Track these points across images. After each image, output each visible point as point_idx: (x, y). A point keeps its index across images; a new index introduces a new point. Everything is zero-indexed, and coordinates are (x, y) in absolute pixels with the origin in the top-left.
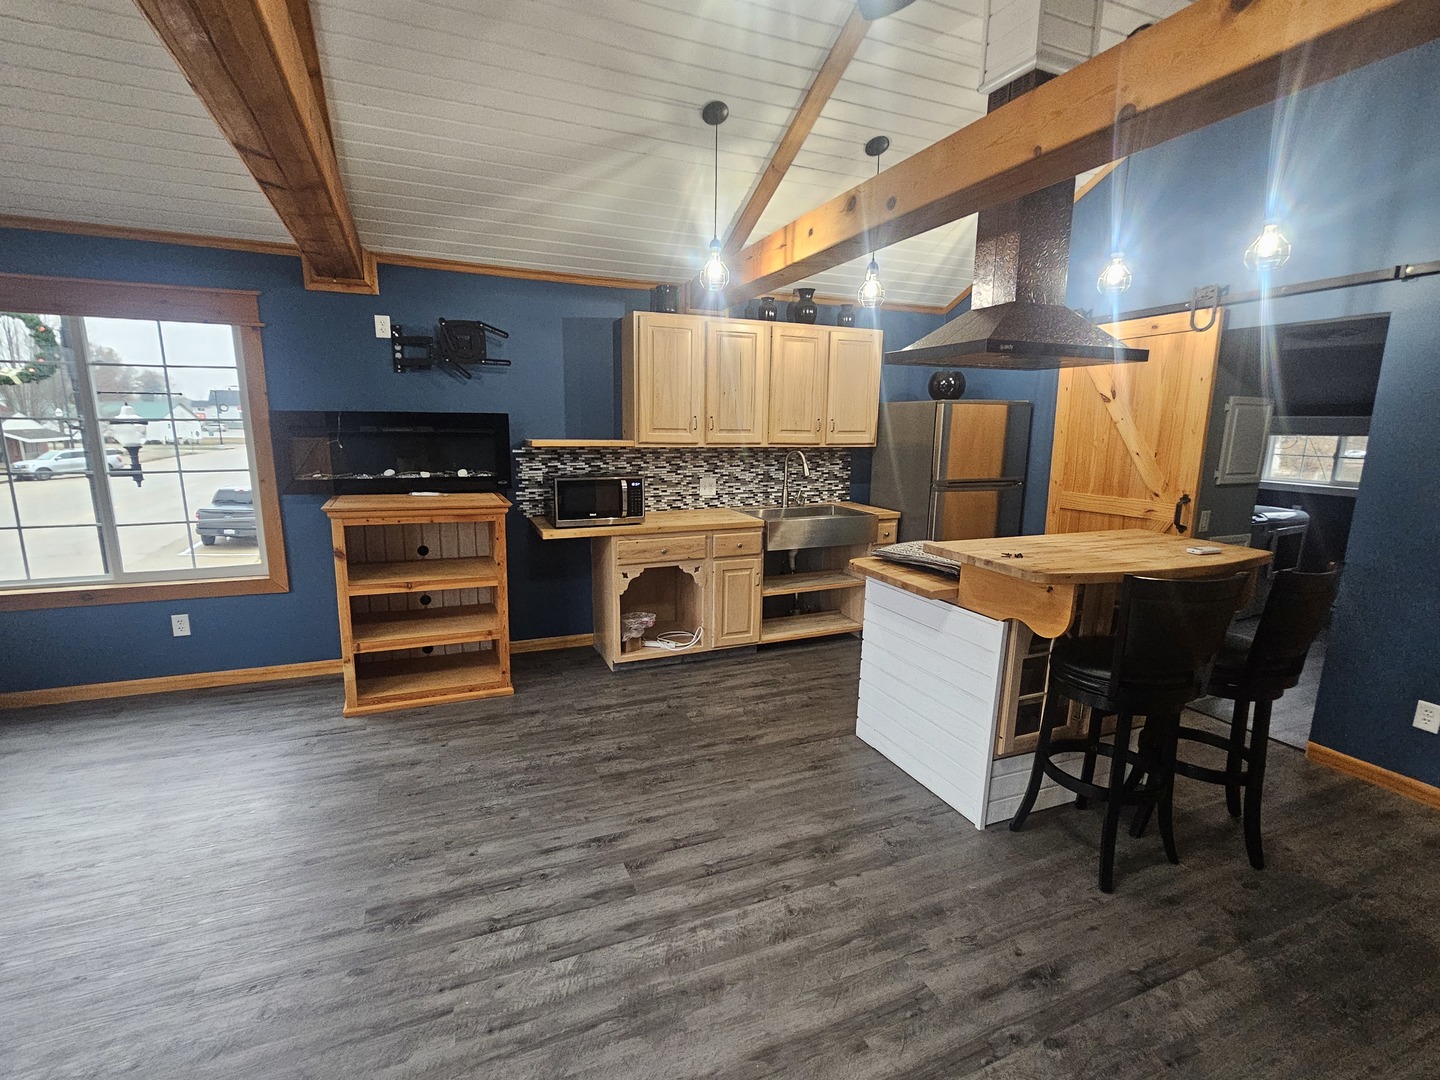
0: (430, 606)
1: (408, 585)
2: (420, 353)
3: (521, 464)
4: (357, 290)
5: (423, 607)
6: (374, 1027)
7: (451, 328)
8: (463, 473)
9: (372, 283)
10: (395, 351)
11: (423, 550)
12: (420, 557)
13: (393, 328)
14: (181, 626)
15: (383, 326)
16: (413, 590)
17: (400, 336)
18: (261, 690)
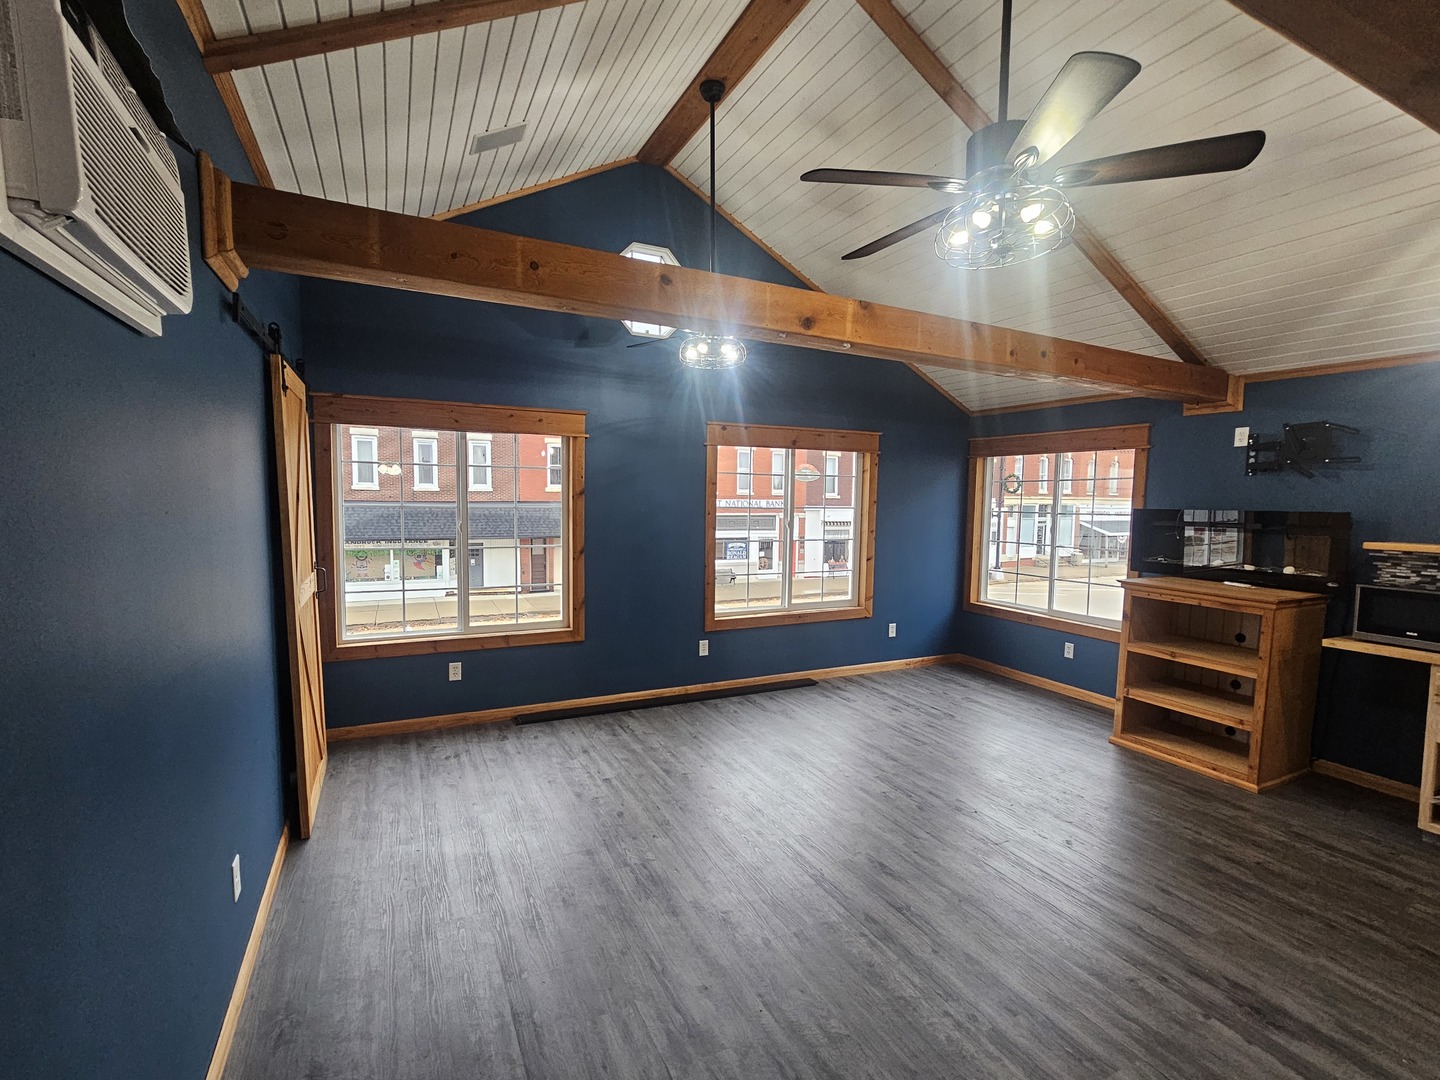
0: (1238, 691)
1: (1173, 654)
2: (1271, 456)
3: (1380, 569)
4: (1222, 410)
5: (1232, 690)
6: (896, 820)
7: (1295, 431)
8: (1289, 570)
9: (1235, 402)
10: (1249, 457)
11: (1241, 638)
12: (1236, 643)
13: (1250, 437)
14: (1069, 651)
15: (1241, 437)
16: (1176, 660)
17: (1256, 443)
18: (1093, 709)
